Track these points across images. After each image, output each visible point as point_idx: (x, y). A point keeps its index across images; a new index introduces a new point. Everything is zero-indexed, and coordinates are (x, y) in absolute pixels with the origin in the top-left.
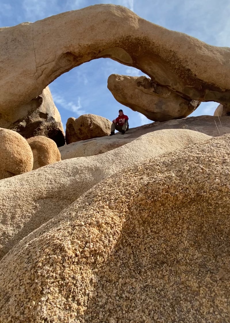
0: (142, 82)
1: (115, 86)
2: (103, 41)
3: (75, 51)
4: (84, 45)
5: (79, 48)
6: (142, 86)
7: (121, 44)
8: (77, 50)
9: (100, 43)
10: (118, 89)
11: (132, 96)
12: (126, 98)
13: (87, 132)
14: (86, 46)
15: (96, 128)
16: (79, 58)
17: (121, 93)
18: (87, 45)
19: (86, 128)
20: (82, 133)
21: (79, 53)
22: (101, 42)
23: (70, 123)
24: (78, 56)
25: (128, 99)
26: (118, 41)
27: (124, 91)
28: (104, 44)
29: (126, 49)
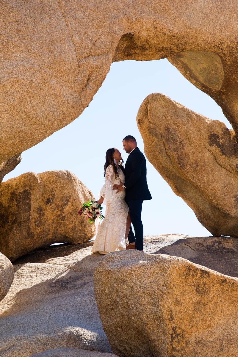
0: (220, 136)
1: (167, 129)
2: (200, 35)
3: (141, 35)
4: (163, 30)
5: (151, 31)
6: (219, 146)
7: (226, 51)
8: (145, 34)
9: (193, 36)
10: (172, 138)
11: (197, 166)
12: (183, 166)
13: (51, 221)
14: (167, 33)
15: (72, 214)
16: (137, 51)
17: (175, 150)
18: (170, 31)
19: (54, 210)
20: (41, 222)
21: (146, 41)
22: (196, 35)
23: (28, 188)
24: (140, 45)
25: (188, 168)
26: (226, 45)
27: (183, 148)
28: (200, 41)
29: (228, 63)
